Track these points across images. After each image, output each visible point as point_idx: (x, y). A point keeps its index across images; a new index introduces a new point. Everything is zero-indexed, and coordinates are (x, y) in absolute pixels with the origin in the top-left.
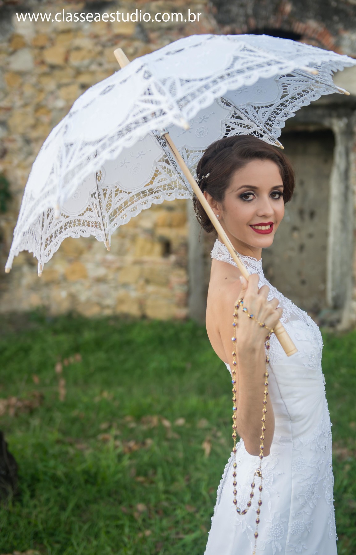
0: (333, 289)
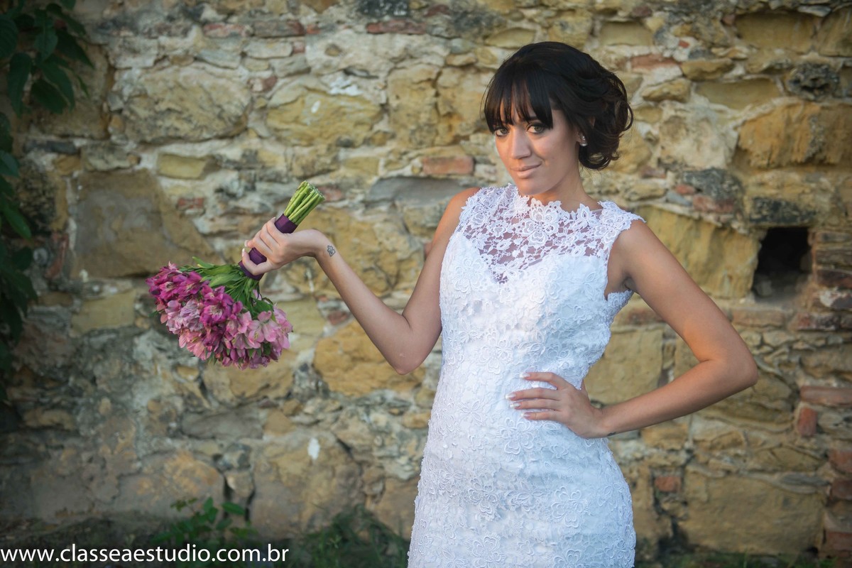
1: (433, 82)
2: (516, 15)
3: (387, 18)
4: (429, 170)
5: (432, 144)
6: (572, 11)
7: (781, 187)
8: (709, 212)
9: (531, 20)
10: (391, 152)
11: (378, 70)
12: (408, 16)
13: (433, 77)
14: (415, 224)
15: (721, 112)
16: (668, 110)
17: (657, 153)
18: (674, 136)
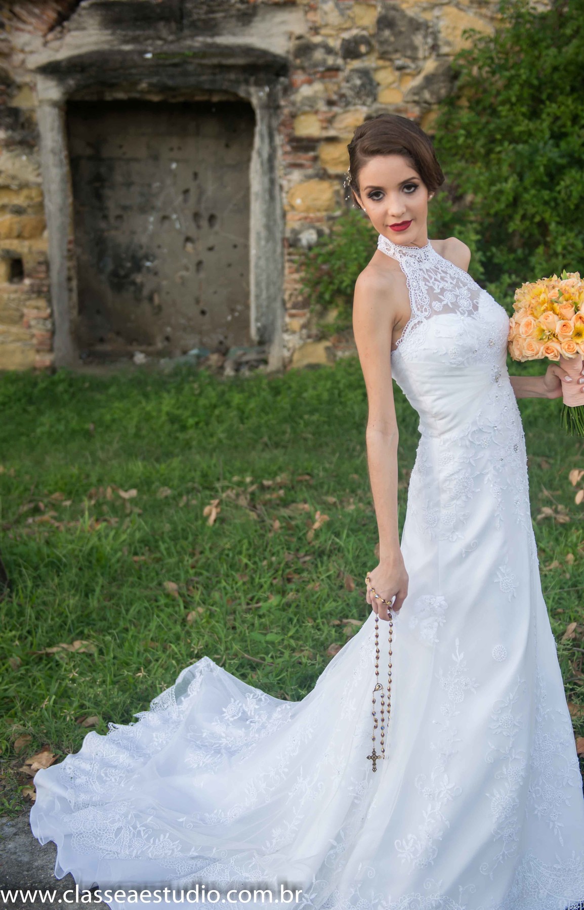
0: (257, 320)
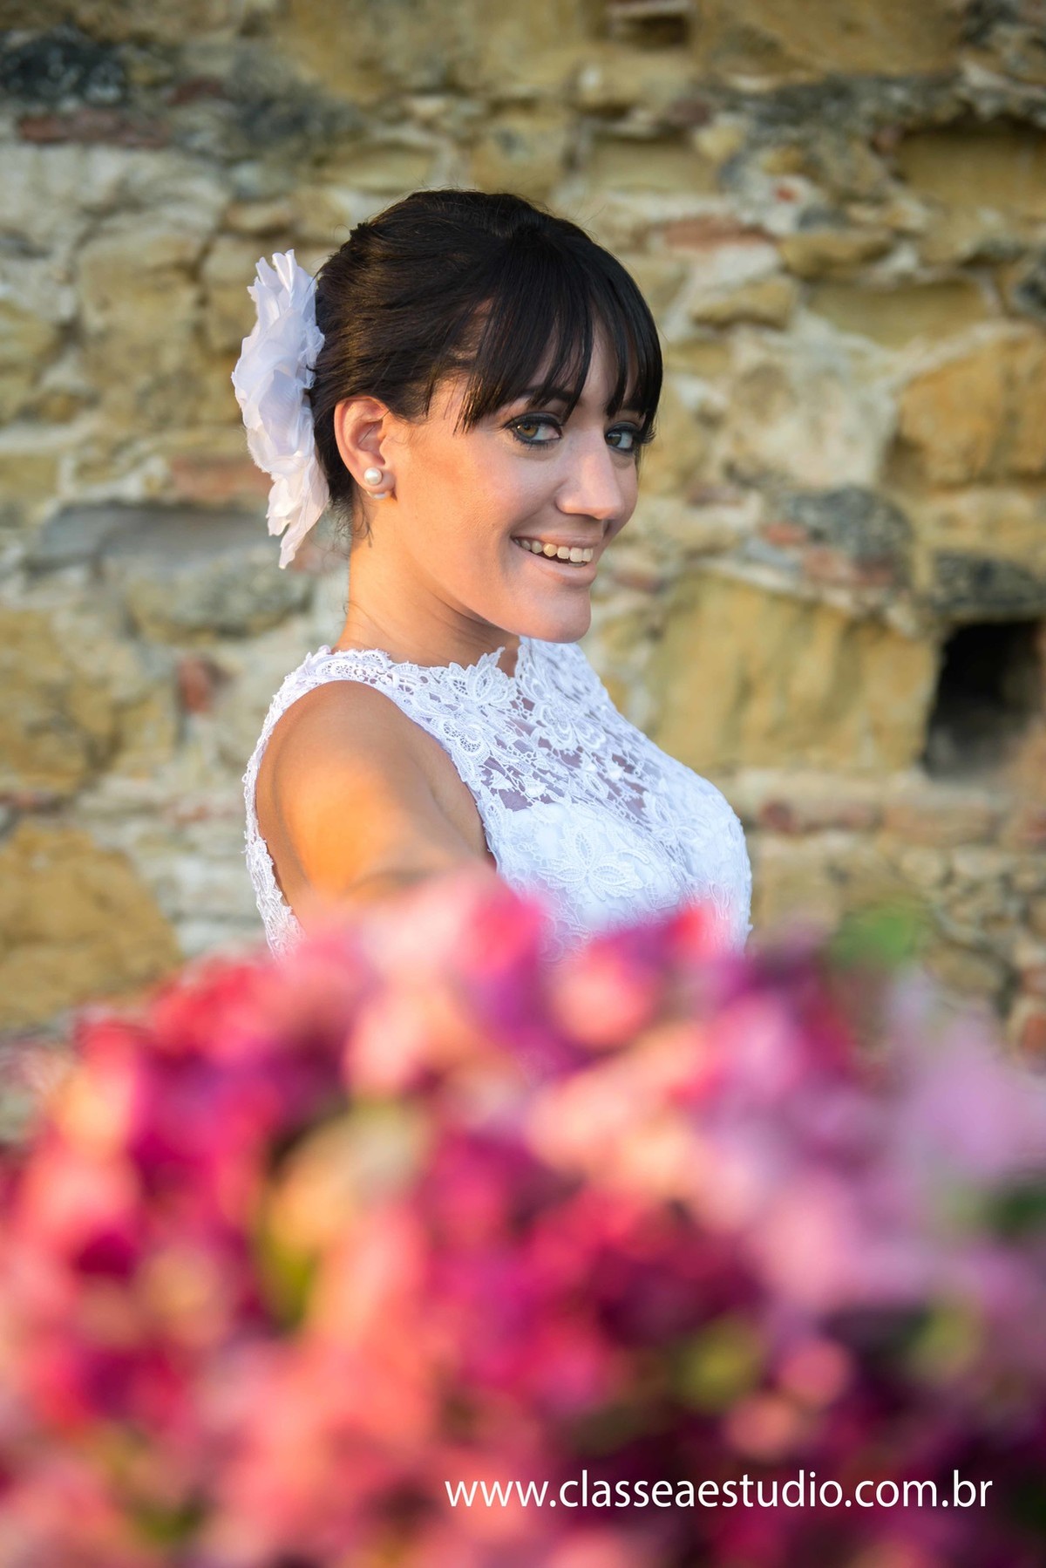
1: (192, 271)
2: (390, 111)
3: (70, 105)
4: (188, 487)
5: (192, 422)
6: (527, 105)
7: (993, 525)
8: (838, 583)
9: (429, 125)
10: (92, 440)
11: (50, 235)
12: (124, 102)
13: (191, 254)
14: (157, 618)
15: (858, 355)
16: (747, 350)
17: (722, 448)
18: (760, 410)
